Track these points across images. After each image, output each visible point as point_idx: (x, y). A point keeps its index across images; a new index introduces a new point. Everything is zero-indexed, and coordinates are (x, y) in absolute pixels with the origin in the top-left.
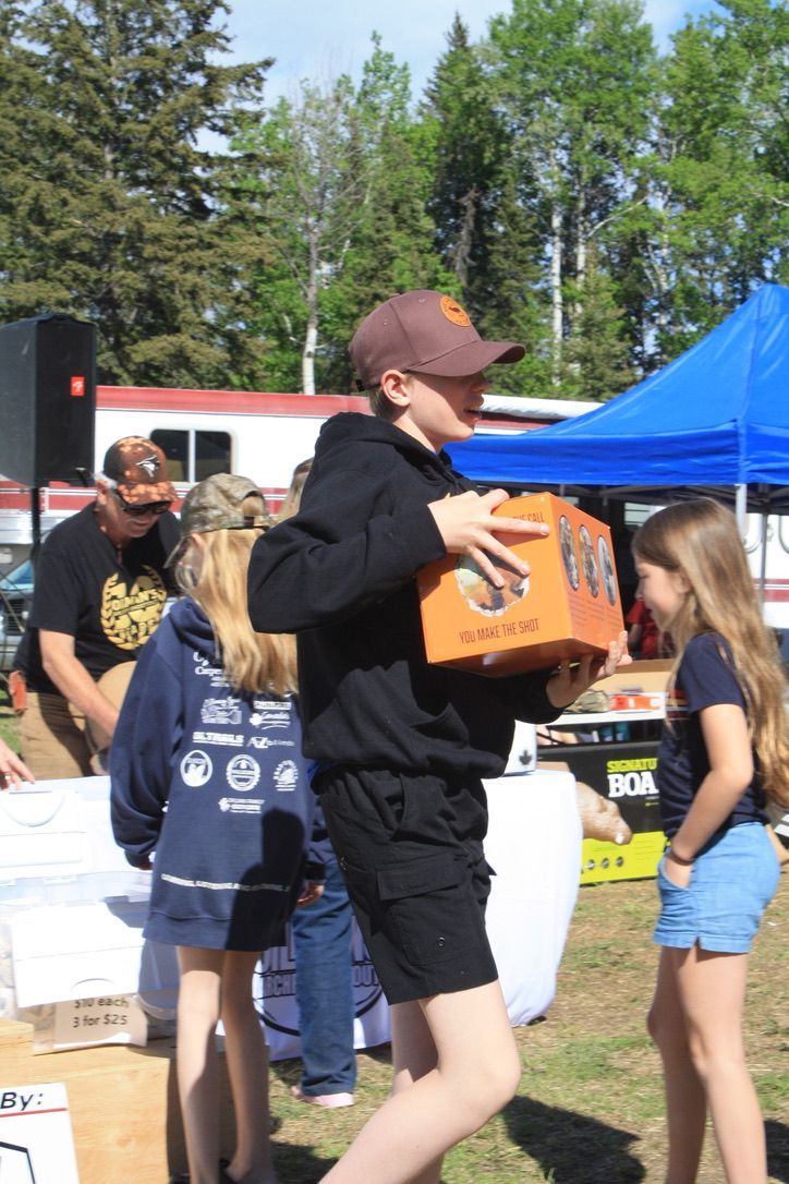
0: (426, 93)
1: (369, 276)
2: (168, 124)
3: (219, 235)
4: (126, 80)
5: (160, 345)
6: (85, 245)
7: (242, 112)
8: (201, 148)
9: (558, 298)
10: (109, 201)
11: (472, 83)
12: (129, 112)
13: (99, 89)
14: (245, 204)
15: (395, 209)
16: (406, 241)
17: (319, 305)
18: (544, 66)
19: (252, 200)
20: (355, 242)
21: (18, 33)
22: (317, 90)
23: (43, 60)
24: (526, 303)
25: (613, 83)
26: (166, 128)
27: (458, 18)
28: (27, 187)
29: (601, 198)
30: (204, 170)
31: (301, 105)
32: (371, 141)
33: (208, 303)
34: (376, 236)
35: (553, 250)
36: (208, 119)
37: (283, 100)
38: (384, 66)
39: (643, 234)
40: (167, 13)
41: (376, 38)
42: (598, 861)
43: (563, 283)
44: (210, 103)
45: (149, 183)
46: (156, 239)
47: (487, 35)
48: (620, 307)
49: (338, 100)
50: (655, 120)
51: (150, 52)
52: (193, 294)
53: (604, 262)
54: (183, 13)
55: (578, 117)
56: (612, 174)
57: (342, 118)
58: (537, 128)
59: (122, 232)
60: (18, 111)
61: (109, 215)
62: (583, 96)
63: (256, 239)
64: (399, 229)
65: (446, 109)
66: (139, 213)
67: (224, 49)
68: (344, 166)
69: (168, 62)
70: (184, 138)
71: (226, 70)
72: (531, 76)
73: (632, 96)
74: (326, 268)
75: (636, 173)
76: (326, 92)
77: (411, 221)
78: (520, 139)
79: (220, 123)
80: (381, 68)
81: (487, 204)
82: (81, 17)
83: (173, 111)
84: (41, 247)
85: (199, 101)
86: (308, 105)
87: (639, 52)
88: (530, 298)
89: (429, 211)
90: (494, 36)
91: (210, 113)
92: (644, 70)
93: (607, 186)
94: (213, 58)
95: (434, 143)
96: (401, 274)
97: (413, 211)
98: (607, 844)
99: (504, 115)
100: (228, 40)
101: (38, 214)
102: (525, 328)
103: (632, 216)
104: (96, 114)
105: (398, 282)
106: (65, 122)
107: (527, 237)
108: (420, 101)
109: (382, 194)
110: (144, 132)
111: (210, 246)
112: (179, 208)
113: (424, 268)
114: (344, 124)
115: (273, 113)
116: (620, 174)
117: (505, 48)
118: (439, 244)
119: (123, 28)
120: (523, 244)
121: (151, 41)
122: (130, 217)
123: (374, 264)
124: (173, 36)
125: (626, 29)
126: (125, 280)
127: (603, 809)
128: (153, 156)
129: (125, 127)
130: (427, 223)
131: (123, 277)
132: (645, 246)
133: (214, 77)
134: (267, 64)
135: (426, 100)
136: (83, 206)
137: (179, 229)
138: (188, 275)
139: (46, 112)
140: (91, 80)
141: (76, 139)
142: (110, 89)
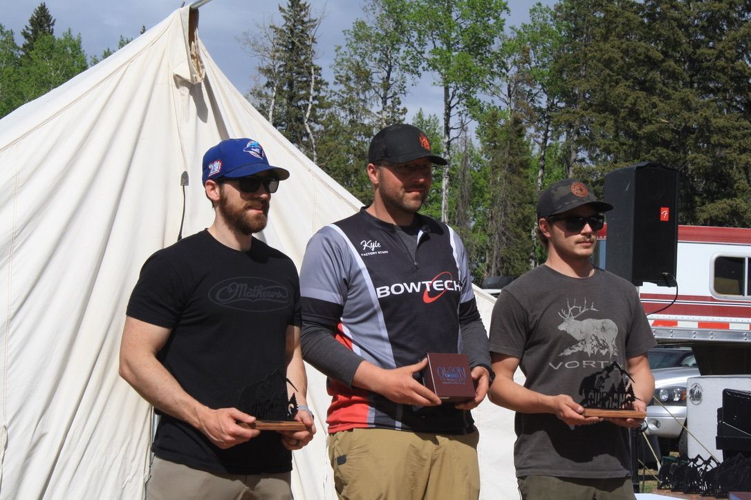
2: (730, 48)
4: (701, 19)
5: (720, 206)
6: (668, 136)
10: (686, 104)
12: (702, 41)
13: (681, 26)
23: (641, 7)
26: (728, 51)
28: (628, 96)
45: (715, 91)
46: (720, 130)
52: (747, 168)
59: (695, 126)
60: (622, 43)
61: (686, 114)
66: (708, 113)
69: (732, 4)
70: (742, 58)
83: (734, 39)
84: (635, 137)
101: (634, 113)
104: (680, 44)
106: (655, 51)
110: (713, 54)
112: (739, 109)
122: (701, 115)
126: (697, 159)
128: (719, 71)
129: (698, 52)
131: (696, 158)
136: (667, 108)
137: (737, 124)
138: (743, 156)
139: (642, 43)
140: (675, 19)
141: (663, 61)
142: (689, 25)
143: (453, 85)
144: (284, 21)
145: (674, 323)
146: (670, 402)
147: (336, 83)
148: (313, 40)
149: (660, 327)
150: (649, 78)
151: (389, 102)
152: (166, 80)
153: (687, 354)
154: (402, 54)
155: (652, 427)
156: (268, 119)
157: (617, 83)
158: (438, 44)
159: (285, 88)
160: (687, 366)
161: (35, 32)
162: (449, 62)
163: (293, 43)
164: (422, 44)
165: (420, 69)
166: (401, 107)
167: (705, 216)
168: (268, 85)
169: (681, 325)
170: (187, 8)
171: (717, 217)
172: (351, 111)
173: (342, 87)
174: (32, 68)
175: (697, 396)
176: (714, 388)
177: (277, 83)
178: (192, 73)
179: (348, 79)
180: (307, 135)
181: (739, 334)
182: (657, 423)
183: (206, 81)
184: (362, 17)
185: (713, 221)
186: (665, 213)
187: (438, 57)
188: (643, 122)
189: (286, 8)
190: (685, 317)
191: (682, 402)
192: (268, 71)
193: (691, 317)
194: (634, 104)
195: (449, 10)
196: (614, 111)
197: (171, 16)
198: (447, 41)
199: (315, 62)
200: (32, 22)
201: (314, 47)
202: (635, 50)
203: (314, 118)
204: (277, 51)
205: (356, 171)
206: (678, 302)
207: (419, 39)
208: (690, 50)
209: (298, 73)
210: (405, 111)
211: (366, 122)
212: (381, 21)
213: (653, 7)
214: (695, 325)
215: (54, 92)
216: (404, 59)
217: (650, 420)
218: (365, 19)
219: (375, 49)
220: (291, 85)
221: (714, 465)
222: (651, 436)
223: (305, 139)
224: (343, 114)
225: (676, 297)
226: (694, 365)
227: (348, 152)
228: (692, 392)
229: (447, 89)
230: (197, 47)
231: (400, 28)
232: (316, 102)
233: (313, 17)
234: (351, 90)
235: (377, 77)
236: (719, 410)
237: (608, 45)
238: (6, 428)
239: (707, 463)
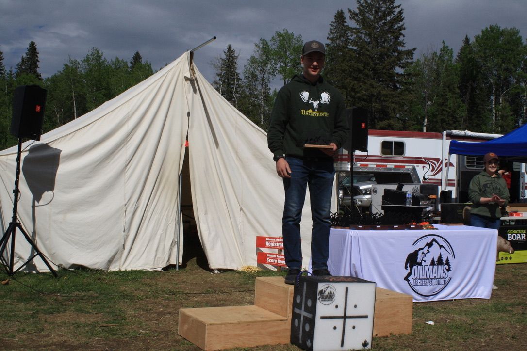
0: (458, 57)
1: (442, 105)
2: (388, 66)
3: (401, 94)
4: (377, 55)
5: (384, 123)
6: (365, 97)
7: (408, 62)
8: (396, 72)
9: (494, 111)
10: (372, 86)
11: (470, 54)
12: (378, 63)
13: (370, 57)
14: (408, 86)
15: (449, 87)
16: (451, 95)
17: (427, 113)
18: (490, 48)
19: (410, 85)
20: (437, 96)
21: (349, 44)
22: (428, 56)
23: (355, 51)
24: (485, 112)
25: (510, 52)
27: (467, 36)
28: (351, 83)
29: (507, 83)
30: (397, 77)
31: (423, 60)
32: (442, 69)
33: (398, 112)
34: (443, 94)
35: (493, 98)
36: (398, 64)
37: (418, 59)
38: (446, 49)
39: (519, 92)
40: (388, 37)
41: (444, 42)
42: (504, 258)
43: (495, 106)
44: (399, 60)
45: (382, 81)
46: (384, 95)
47: (474, 41)
48: (512, 112)
49: (433, 59)
50: (522, 62)
51: (384, 48)
52: (394, 109)
53: (507, 101)
54: (392, 37)
55: (500, 62)
56: (510, 77)
57: (434, 64)
58: (489, 65)
59: (375, 94)
60: (349, 64)
61: (372, 89)
62: (502, 56)
63: (411, 95)
64: (449, 92)
65: (463, 61)
66: (380, 89)
67: (403, 46)
68: (435, 76)
69: (388, 50)
70: (392, 69)
71: (404, 51)
72: (487, 51)
73: (516, 55)
74: (429, 103)
75: (517, 76)
76: (430, 56)
77: (453, 90)
78: (484, 68)
79: (401, 65)
80: (445, 50)
81: (475, 86)
82: (366, 39)
83: (389, 62)
84: (354, 98)
85: (396, 59)
86: (425, 61)
87: (518, 44)
88: (486, 110)
89: (459, 88)
90: (476, 41)
91: (399, 62)
92: (519, 48)
93: (509, 80)
94: (400, 48)
95: (459, 69)
96: (450, 104)
97: (454, 87)
98: (507, 253)
99: (479, 61)
100: (404, 44)
101: (353, 89)
102: (484, 119)
103: (516, 88)
104: (370, 64)
105: (449, 106)
106: (361, 66)
107: (485, 94)
108: (456, 59)
109: (445, 83)
110: (382, 68)
111: (399, 97)
112: (391, 88)
113: (457, 103)
114: (435, 65)
115: (415, 62)
116: (512, 77)
117: (480, 44)
118: (461, 96)
119: (377, 42)
120: (484, 96)
121: (384, 45)
122: (377, 90)
123: (443, 101)
124: (389, 43)
125: (514, 38)
126: (376, 106)
127: (506, 244)
128: (384, 74)
129: (376, 67)
130: (457, 90)
132: (519, 97)
133: (400, 53)
134: (415, 49)
135: (457, 58)
136: (365, 87)
137: (390, 93)
138: (393, 105)
139: (356, 64)
140: (368, 55)
141: (364, 70)
142: (373, 57)
143: (287, 79)
144: (226, 57)
145: (367, 165)
146: (366, 194)
147: (244, 79)
148: (236, 63)
149: (362, 167)
150: (358, 76)
151: (264, 86)
152: (181, 78)
153: (372, 177)
154: (268, 68)
155: (359, 203)
156: (220, 93)
157: (347, 78)
158: (282, 64)
159: (226, 81)
160: (372, 181)
161: (135, 61)
162: (286, 71)
163: (229, 65)
164: (276, 64)
165: (275, 74)
166: (268, 88)
167: (379, 126)
168: (220, 80)
169: (370, 166)
170: (189, 52)
171: (383, 127)
172: (250, 89)
173: (247, 80)
174: (134, 75)
175: (375, 192)
176: (381, 188)
177: (223, 79)
178: (191, 75)
179: (249, 77)
180: (234, 98)
181: (391, 169)
182: (361, 202)
183: (196, 78)
184: (254, 54)
185: (382, 128)
186: (363, 125)
187: (282, 69)
188: (356, 92)
189: (226, 52)
190: (371, 163)
191: (370, 194)
192: (219, 75)
193: (373, 163)
194: (353, 86)
195: (286, 52)
196: (346, 89)
197: (184, 55)
198: (285, 63)
199: (236, 71)
200: (134, 58)
201: (236, 66)
202: (353, 66)
203: (237, 92)
204: (223, 67)
205: (252, 111)
206: (368, 158)
207: (275, 63)
208: (374, 66)
209: (231, 75)
210: (270, 89)
211: (256, 93)
212: (261, 56)
213: (360, 50)
214: (375, 166)
215: (141, 83)
216: (269, 70)
217: (359, 201)
218: (254, 55)
219: (259, 66)
220: (228, 80)
221: (382, 215)
222: (359, 206)
223: (233, 99)
224: (247, 90)
225: (368, 156)
226: (375, 181)
227: (249, 104)
228: (373, 190)
229: (285, 81)
230: (193, 66)
231: (268, 59)
232: (237, 86)
233: (236, 55)
234: (250, 81)
235: (260, 77)
236: (383, 196)
237: (344, 64)
238: (125, 205)
239: (380, 215)
